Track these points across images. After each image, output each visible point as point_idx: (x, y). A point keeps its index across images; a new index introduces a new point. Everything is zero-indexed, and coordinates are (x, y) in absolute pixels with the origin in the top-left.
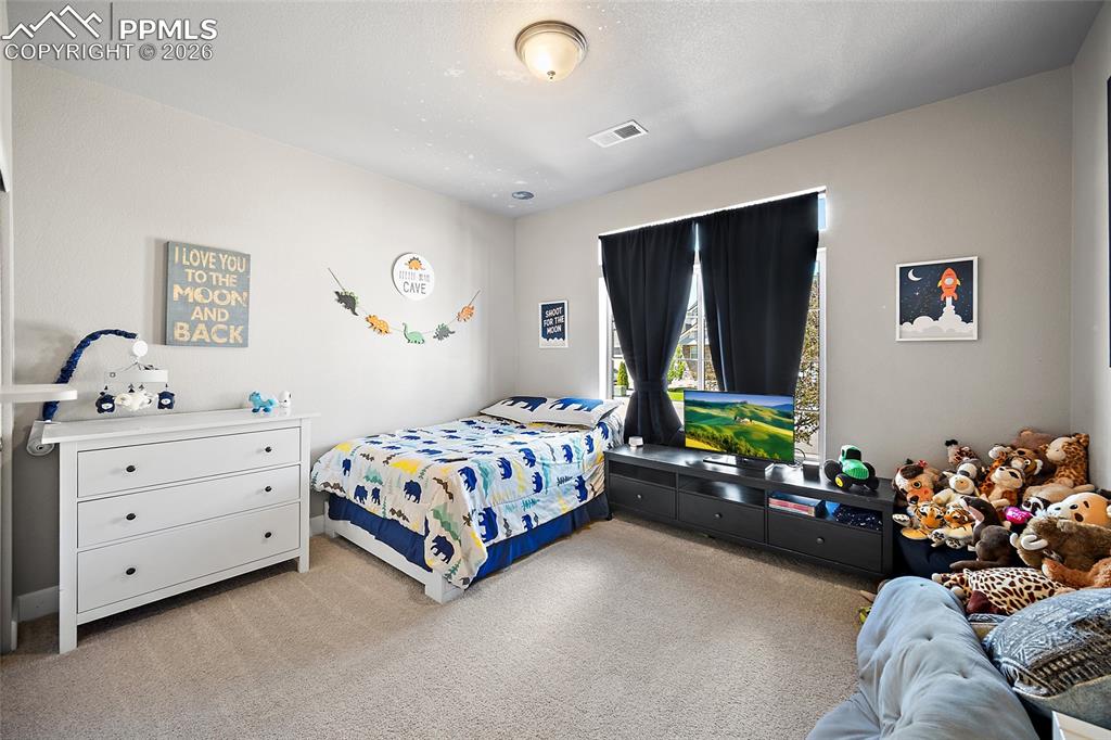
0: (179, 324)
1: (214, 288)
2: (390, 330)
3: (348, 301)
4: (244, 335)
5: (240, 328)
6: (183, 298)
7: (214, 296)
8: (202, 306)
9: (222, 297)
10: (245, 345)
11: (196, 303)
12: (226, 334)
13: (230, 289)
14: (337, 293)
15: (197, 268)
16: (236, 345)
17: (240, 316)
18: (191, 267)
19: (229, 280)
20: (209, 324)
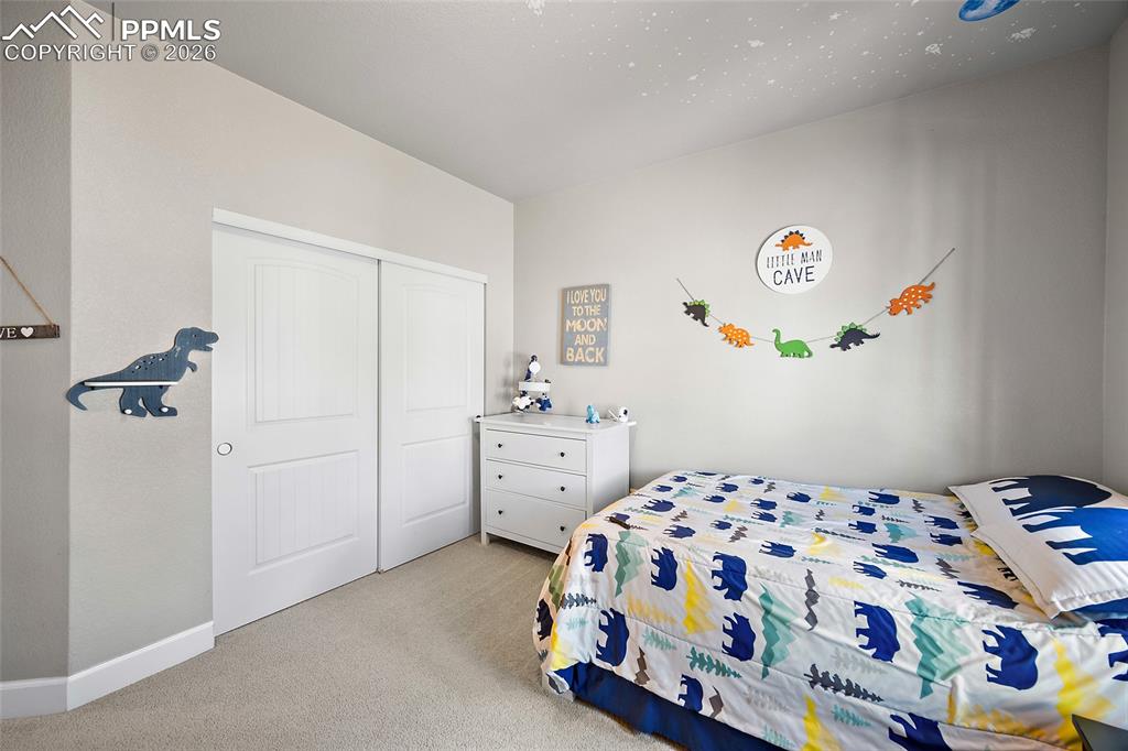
0: (569, 349)
1: (587, 318)
2: (751, 340)
3: (698, 311)
4: (605, 355)
5: (602, 349)
6: (571, 329)
7: (587, 324)
8: (580, 333)
9: (592, 325)
10: (605, 364)
11: (578, 332)
12: (592, 355)
13: (596, 317)
14: (685, 304)
15: (578, 305)
16: (600, 364)
17: (603, 339)
18: (575, 305)
19: (596, 310)
20: (585, 347)
